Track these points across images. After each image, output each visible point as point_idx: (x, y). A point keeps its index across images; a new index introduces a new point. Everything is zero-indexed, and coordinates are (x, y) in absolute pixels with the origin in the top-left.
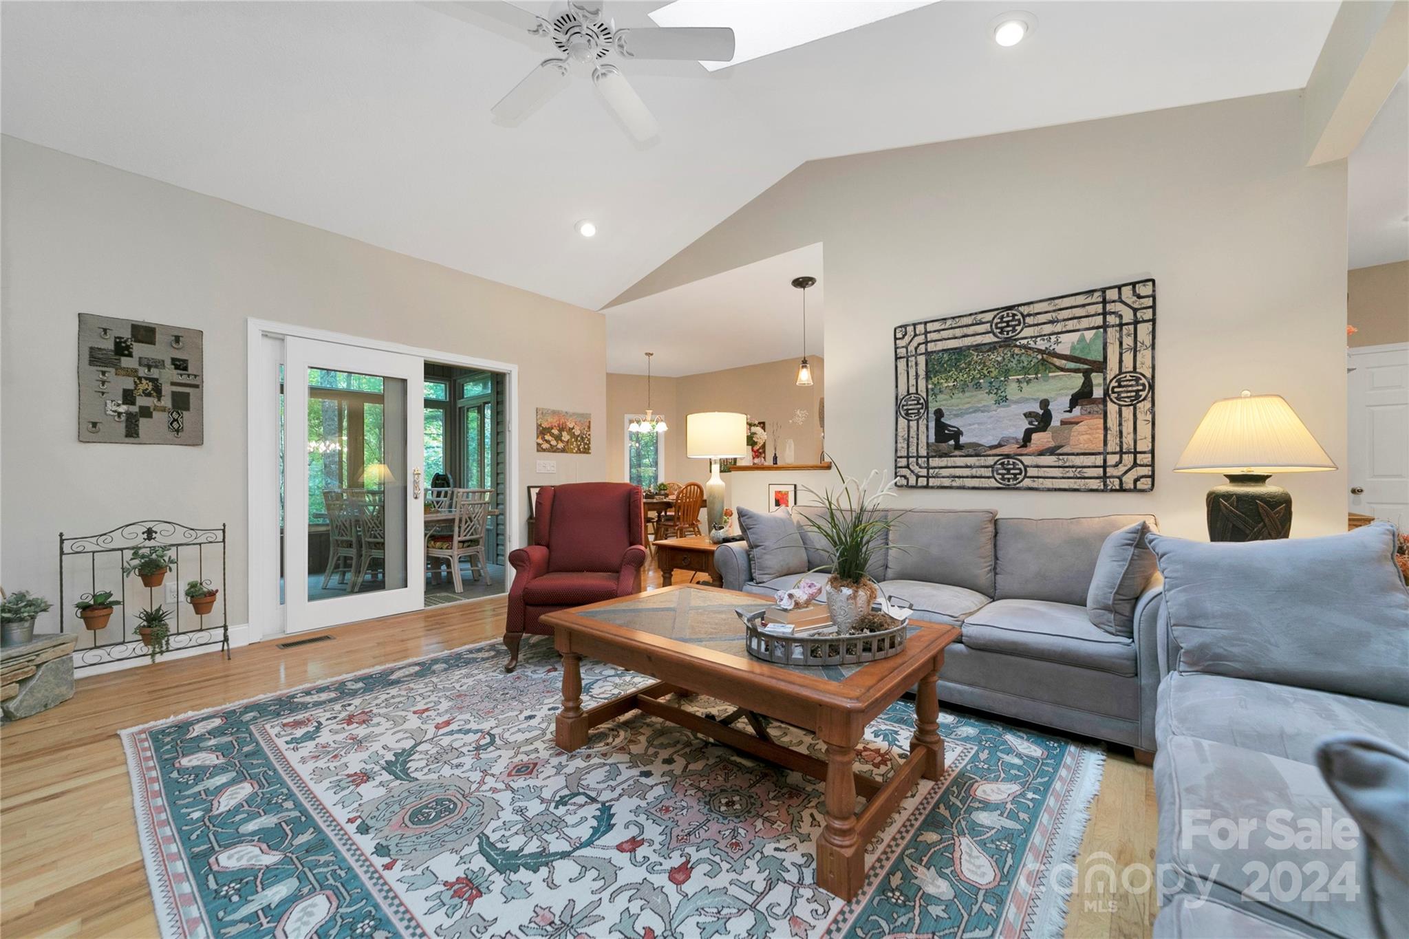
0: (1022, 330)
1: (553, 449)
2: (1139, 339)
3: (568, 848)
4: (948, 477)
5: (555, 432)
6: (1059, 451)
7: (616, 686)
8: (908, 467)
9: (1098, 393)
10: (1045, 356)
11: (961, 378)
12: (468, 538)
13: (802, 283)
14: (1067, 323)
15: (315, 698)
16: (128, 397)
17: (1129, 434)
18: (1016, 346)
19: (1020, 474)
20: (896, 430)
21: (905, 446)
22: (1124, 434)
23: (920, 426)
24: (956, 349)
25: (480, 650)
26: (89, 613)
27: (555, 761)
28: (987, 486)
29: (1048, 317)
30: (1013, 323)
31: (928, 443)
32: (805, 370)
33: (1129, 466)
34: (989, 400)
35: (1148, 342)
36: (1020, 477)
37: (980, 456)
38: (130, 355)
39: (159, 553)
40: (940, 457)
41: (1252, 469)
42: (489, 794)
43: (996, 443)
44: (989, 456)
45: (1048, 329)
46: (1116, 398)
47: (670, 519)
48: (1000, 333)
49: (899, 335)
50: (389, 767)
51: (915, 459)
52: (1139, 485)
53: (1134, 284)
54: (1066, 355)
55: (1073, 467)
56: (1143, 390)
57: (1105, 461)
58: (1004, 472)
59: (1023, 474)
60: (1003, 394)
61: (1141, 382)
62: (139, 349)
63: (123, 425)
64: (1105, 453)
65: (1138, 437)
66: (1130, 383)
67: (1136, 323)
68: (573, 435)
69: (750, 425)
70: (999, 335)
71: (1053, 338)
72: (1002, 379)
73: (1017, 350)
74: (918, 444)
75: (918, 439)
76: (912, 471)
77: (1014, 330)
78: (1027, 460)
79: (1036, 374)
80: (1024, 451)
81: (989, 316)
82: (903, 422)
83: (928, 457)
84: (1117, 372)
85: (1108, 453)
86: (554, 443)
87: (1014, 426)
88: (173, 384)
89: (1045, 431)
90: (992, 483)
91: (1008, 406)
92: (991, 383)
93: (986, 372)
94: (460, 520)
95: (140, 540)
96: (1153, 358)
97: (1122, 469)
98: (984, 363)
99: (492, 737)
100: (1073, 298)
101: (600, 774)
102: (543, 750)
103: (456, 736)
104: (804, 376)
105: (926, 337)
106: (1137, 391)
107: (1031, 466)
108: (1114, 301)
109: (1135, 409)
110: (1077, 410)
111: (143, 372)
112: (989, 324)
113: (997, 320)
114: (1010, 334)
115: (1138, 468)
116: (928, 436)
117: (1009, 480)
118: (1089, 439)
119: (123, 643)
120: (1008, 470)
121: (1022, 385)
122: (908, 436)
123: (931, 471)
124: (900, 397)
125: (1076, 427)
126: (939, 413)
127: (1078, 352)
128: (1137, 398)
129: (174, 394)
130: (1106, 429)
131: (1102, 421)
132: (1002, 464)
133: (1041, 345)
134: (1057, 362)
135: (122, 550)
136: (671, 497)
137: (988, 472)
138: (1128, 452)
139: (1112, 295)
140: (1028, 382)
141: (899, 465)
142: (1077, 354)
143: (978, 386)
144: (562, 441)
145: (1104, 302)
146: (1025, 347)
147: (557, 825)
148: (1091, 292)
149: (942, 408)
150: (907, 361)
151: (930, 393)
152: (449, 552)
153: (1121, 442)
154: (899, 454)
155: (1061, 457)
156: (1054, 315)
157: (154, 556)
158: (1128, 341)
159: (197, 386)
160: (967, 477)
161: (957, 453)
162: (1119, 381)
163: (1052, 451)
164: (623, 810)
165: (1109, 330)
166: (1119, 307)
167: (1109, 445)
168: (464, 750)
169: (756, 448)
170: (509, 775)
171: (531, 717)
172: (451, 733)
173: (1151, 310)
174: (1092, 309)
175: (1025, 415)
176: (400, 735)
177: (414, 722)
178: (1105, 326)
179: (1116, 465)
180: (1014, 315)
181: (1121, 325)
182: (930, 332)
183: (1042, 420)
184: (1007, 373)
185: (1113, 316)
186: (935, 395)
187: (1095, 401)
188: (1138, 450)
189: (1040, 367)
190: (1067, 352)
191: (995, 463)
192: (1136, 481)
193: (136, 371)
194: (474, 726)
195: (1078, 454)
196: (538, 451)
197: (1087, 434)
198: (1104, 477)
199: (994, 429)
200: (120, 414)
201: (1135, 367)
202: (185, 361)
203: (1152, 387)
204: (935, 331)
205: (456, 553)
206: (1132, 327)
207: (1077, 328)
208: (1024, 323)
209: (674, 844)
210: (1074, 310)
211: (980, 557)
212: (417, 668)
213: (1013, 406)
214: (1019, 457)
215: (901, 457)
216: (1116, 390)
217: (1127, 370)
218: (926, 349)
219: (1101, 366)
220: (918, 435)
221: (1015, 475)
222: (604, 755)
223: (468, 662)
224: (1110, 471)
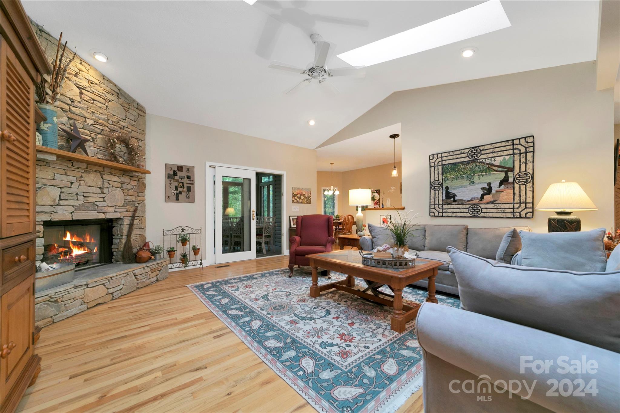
0: (480, 156)
1: (298, 202)
2: (528, 159)
3: (319, 317)
4: (451, 212)
5: (299, 196)
6: (495, 203)
7: (326, 283)
8: (435, 208)
9: (511, 180)
10: (489, 166)
11: (456, 174)
12: (267, 235)
13: (394, 136)
14: (498, 153)
15: (234, 281)
16: (176, 188)
17: (523, 196)
18: (478, 162)
19: (479, 211)
20: (430, 194)
21: (434, 201)
22: (522, 196)
23: (440, 193)
24: (454, 163)
25: (279, 271)
26: (170, 253)
27: (311, 299)
28: (466, 216)
29: (491, 151)
30: (477, 153)
31: (442, 200)
32: (395, 171)
33: (523, 208)
34: (467, 183)
35: (531, 160)
36: (480, 213)
37: (463, 204)
38: (177, 175)
39: (186, 236)
40: (448, 205)
41: (566, 209)
42: (293, 305)
43: (470, 199)
44: (467, 204)
45: (490, 155)
46: (518, 182)
47: (341, 229)
48: (471, 157)
49: (431, 158)
50: (262, 298)
51: (437, 206)
52: (527, 216)
53: (525, 138)
54: (498, 166)
55: (501, 208)
56: (529, 179)
57: (514, 206)
58: (473, 210)
59: (481, 211)
60: (473, 181)
61: (528, 175)
62: (179, 173)
63: (175, 197)
64: (514, 203)
65: (527, 197)
66: (524, 176)
67: (526, 153)
68: (305, 197)
69: (373, 193)
70: (471, 158)
71: (493, 159)
72: (472, 175)
73: (478, 164)
74: (439, 200)
75: (439, 198)
76: (436, 210)
77: (477, 156)
78: (482, 206)
79: (486, 173)
80: (481, 202)
81: (467, 151)
82: (433, 192)
83: (443, 205)
84: (519, 172)
85: (515, 203)
86: (298, 200)
87: (477, 193)
88: (187, 184)
89: (489, 195)
90: (468, 215)
91: (474, 185)
92: (468, 176)
93: (466, 172)
94: (265, 228)
95: (180, 232)
96: (533, 166)
97: (520, 209)
98: (465, 169)
99: (290, 293)
100: (501, 143)
101: (325, 303)
102: (306, 297)
103: (279, 292)
104: (395, 173)
105: (442, 159)
106: (527, 179)
107: (484, 208)
108: (517, 144)
109: (526, 186)
110: (502, 187)
111: (180, 180)
112: (467, 154)
113: (470, 152)
114: (475, 157)
115: (527, 209)
116: (443, 197)
117: (475, 213)
118: (507, 198)
119: (177, 263)
120: (475, 210)
121: (480, 177)
122: (435, 197)
123: (444, 210)
124: (432, 182)
125: (502, 193)
126: (447, 188)
127: (503, 164)
128: (527, 182)
129: (187, 187)
130: (514, 194)
131: (512, 191)
132: (472, 207)
133: (488, 161)
134: (494, 168)
135: (176, 234)
136: (341, 220)
137: (466, 211)
138: (523, 203)
139: (516, 142)
140: (483, 176)
141: (431, 208)
142: (502, 165)
143: (463, 178)
144: (301, 199)
145: (513, 145)
146: (481, 162)
147: (315, 313)
148: (508, 141)
149: (448, 186)
150: (435, 168)
151: (444, 180)
152: (261, 240)
153: (520, 199)
154: (431, 204)
155: (496, 205)
156: (493, 150)
157: (184, 237)
158: (523, 160)
159: (193, 184)
160: (458, 212)
161: (454, 203)
162: (519, 175)
163: (492, 203)
164: (333, 311)
165: (515, 155)
166: (519, 147)
167: (515, 200)
168: (283, 295)
169: (376, 201)
170: (298, 301)
171: (300, 289)
172: (277, 291)
173: (532, 148)
174: (508, 148)
175: (481, 188)
176: (263, 291)
177: (265, 288)
178: (514, 154)
179: (518, 208)
180: (477, 150)
181: (520, 154)
182: (443, 157)
183: (488, 190)
184: (474, 172)
185: (517, 150)
186: (445, 181)
187: (510, 183)
188: (527, 202)
189: (487, 170)
190: (499, 164)
191: (469, 207)
192: (526, 214)
193: (178, 180)
194: (284, 290)
195: (503, 204)
196: (293, 203)
197: (506, 195)
198: (513, 212)
199: (469, 194)
200: (174, 193)
201: (526, 170)
202: (190, 176)
203: (533, 178)
204: (445, 157)
205: (264, 240)
206: (524, 154)
207: (502, 155)
208: (481, 153)
209: (349, 319)
210: (501, 148)
211: (461, 242)
212: (261, 275)
213: (477, 185)
214: (479, 205)
215: (432, 205)
216: (518, 179)
217: (523, 171)
218: (442, 164)
219: (512, 170)
220: (439, 196)
221: (477, 212)
222: (325, 299)
223: (276, 274)
224: (516, 210)
